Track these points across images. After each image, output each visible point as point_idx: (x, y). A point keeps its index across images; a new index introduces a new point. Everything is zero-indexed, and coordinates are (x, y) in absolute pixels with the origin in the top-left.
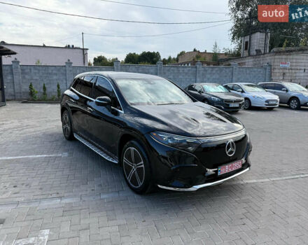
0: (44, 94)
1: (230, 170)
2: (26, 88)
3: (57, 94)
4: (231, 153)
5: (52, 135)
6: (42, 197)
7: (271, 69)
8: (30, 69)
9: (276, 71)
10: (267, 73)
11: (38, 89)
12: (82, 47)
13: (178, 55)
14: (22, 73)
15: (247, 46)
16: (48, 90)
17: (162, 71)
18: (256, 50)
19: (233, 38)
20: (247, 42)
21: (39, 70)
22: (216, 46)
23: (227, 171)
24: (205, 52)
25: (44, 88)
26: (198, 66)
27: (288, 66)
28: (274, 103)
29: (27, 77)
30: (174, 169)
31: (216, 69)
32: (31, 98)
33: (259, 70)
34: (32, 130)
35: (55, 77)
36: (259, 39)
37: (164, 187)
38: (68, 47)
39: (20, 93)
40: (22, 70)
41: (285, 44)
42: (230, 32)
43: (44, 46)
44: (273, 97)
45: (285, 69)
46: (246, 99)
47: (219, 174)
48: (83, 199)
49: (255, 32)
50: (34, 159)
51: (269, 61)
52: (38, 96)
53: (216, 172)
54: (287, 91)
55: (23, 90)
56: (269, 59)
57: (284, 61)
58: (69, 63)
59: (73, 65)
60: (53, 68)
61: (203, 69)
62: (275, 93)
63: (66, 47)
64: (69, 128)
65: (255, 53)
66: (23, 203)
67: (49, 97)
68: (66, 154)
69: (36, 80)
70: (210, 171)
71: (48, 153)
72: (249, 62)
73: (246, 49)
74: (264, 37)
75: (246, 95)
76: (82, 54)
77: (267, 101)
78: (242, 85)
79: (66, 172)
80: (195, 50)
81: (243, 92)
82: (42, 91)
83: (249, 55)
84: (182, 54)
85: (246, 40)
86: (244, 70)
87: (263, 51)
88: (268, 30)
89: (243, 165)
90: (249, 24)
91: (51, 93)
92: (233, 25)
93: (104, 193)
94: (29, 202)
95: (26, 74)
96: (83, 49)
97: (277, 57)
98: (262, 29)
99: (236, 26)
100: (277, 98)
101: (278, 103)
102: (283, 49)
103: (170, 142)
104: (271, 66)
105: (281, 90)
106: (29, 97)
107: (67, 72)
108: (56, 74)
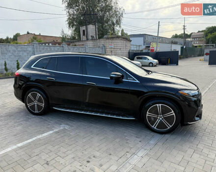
7: (105, 49)
9: (108, 49)
13: (14, 36)
17: (38, 50)
18: (91, 36)
20: (84, 31)
26: (64, 45)
27: (113, 46)
31: (76, 48)
33: (98, 49)
36: (92, 29)
42: (67, 22)
49: (89, 25)
51: (103, 43)
57: (110, 43)
73: (84, 35)
80: (28, 33)
86: (92, 49)
87: (95, 37)
88: (96, 24)
97: (107, 41)
102: (110, 36)
104: (105, 46)
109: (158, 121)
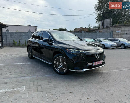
0: (19, 43)
1: (98, 64)
2: (12, 41)
3: (24, 44)
4: (98, 57)
5: (23, 57)
6: (21, 76)
7: (113, 33)
8: (14, 34)
9: (115, 34)
10: (111, 35)
11: (17, 41)
12: (34, 26)
13: (74, 30)
14: (10, 35)
15: (103, 24)
16: (21, 42)
18: (106, 26)
19: (97, 22)
20: (102, 23)
21: (17, 34)
22: (90, 25)
23: (96, 64)
24: (85, 28)
25: (19, 41)
26: (82, 32)
27: (119, 32)
28: (114, 46)
29: (12, 37)
30: (75, 63)
31: (90, 33)
32: (14, 45)
33: (108, 33)
34: (15, 56)
35: (24, 37)
36: (107, 22)
37: (71, 70)
38: (29, 26)
39: (9, 43)
40: (10, 34)
41: (118, 23)
42: (96, 19)
43: (19, 25)
44: (114, 44)
45: (119, 33)
46: (103, 44)
47: (93, 65)
48: (38, 76)
49: (106, 19)
50: (17, 64)
51: (112, 30)
52: (17, 44)
53: (92, 64)
54: (120, 41)
55: (11, 42)
56: (112, 29)
57: (118, 30)
58: (30, 31)
59: (31, 32)
60: (23, 33)
61: (85, 33)
62: (115, 42)
63: (28, 26)
64: (31, 53)
65: (106, 27)
66: (14, 78)
67: (21, 45)
68: (30, 63)
69: (16, 38)
70: (90, 64)
71: (22, 63)
72: (104, 31)
74: (109, 21)
75: (103, 43)
76: (34, 29)
77: (112, 45)
78: (101, 39)
79: (31, 68)
80: (81, 27)
81: (101, 42)
82: (18, 42)
83: (104, 28)
84: (76, 29)
85: (102, 22)
86: (102, 34)
87: (109, 26)
88: (111, 18)
89: (103, 63)
90: (103, 16)
91: (22, 43)
92: (97, 16)
93: (46, 75)
94: (16, 77)
95: (12, 35)
96: (35, 27)
97: (115, 28)
98: (109, 17)
99: (98, 17)
100: (115, 44)
101: (116, 46)
102: (117, 25)
103: (74, 52)
104: (113, 32)
105: (117, 41)
106: (13, 45)
107: (29, 35)
108: (24, 36)
109: (60, 66)
